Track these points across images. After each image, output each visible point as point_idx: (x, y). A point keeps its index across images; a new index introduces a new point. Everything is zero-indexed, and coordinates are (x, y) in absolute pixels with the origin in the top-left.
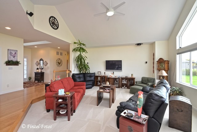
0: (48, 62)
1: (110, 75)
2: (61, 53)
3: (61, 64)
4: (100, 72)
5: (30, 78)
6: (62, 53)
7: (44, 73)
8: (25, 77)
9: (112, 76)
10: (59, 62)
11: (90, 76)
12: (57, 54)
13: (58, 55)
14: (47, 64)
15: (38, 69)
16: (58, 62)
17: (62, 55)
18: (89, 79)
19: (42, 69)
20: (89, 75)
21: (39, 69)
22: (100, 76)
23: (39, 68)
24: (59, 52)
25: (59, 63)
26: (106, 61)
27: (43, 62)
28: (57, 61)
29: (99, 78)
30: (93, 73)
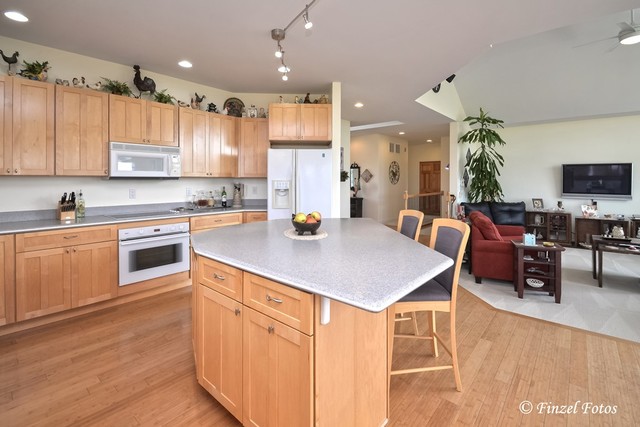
0: (375, 172)
1: (584, 209)
3: (397, 177)
4: (541, 200)
6: (399, 146)
7: (363, 199)
9: (591, 215)
10: (395, 171)
11: (512, 213)
12: (390, 151)
13: (393, 151)
14: (371, 176)
16: (392, 172)
17: (399, 152)
18: (510, 221)
20: (506, 208)
22: (540, 213)
24: (393, 145)
25: (394, 175)
26: (564, 166)
27: (359, 172)
28: (391, 170)
29: (538, 219)
30: (518, 204)
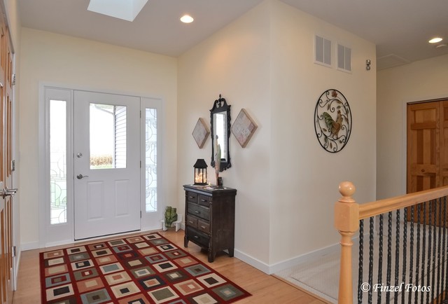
0: (262, 116)
2: (341, 49)
3: (342, 133)
5: (171, 215)
6: (349, 51)
7: (233, 193)
8: (151, 204)
10: (334, 116)
12: (319, 57)
13: (328, 61)
14: (254, 128)
15: (200, 165)
16: (327, 117)
17: (349, 68)
19: (225, 165)
21: (210, 168)
23: (208, 162)
24: (329, 43)
25: (334, 126)
27: (229, 118)
28: (321, 111)
